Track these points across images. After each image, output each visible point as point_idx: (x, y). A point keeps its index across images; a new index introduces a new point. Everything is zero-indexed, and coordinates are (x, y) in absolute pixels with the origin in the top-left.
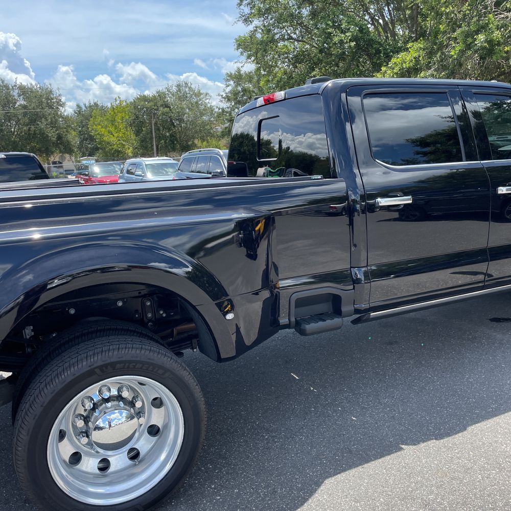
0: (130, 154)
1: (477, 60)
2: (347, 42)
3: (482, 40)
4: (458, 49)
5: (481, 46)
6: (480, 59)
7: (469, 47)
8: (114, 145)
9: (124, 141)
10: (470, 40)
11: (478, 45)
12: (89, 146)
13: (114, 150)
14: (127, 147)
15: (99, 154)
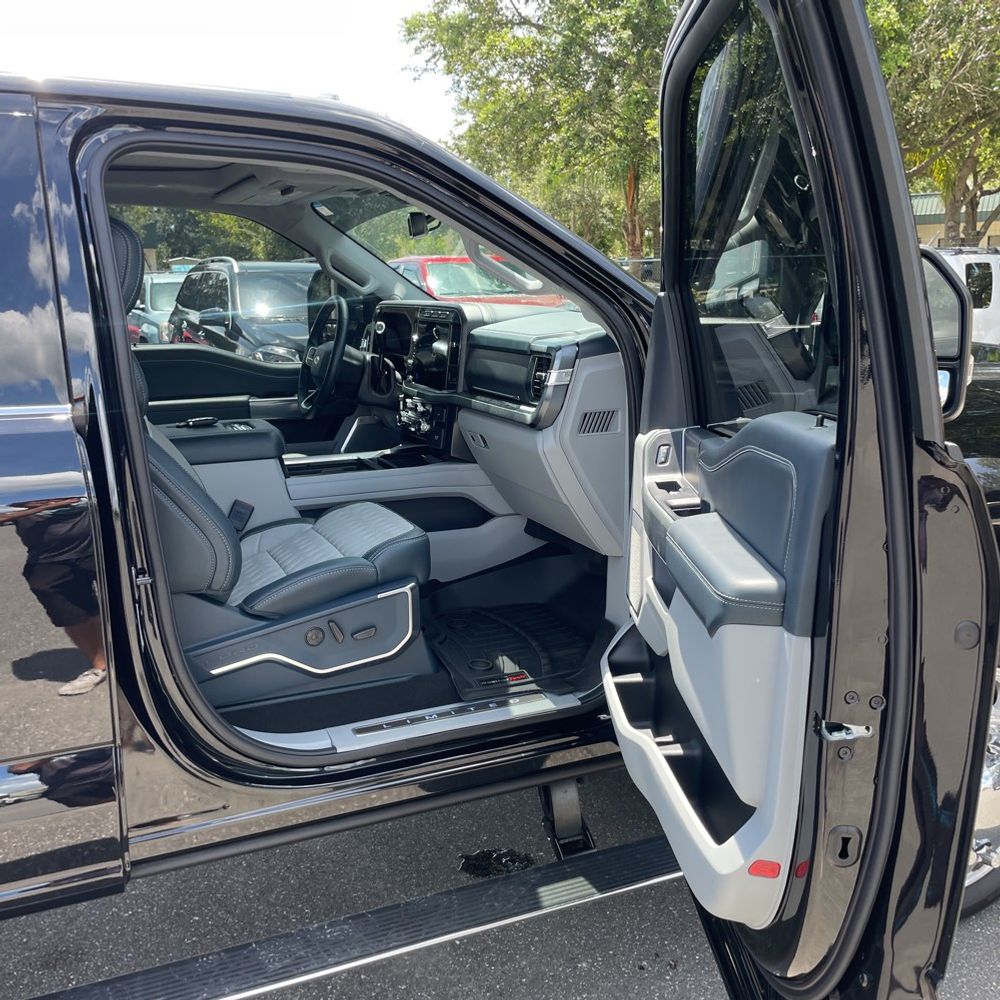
12: (192, 235)
13: (231, 245)
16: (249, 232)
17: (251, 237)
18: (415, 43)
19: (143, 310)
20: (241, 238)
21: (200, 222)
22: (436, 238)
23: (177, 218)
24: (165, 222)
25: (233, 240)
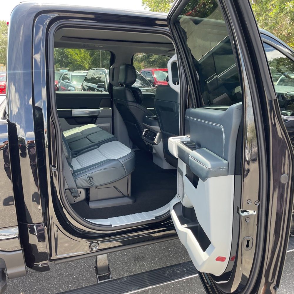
0: (87, 68)
1: (289, 20)
2: (208, 4)
3: (290, 6)
4: (275, 11)
5: (290, 10)
6: (291, 20)
7: (282, 10)
8: (79, 61)
9: (84, 60)
10: (283, 6)
11: (287, 9)
12: (66, 61)
13: (78, 64)
14: (85, 63)
15: (70, 67)
16: (84, 61)
17: (84, 62)
18: (144, 6)
19: (69, 83)
20: (81, 62)
21: (69, 57)
22: (140, 63)
23: (61, 56)
24: (58, 57)
25: (79, 63)
